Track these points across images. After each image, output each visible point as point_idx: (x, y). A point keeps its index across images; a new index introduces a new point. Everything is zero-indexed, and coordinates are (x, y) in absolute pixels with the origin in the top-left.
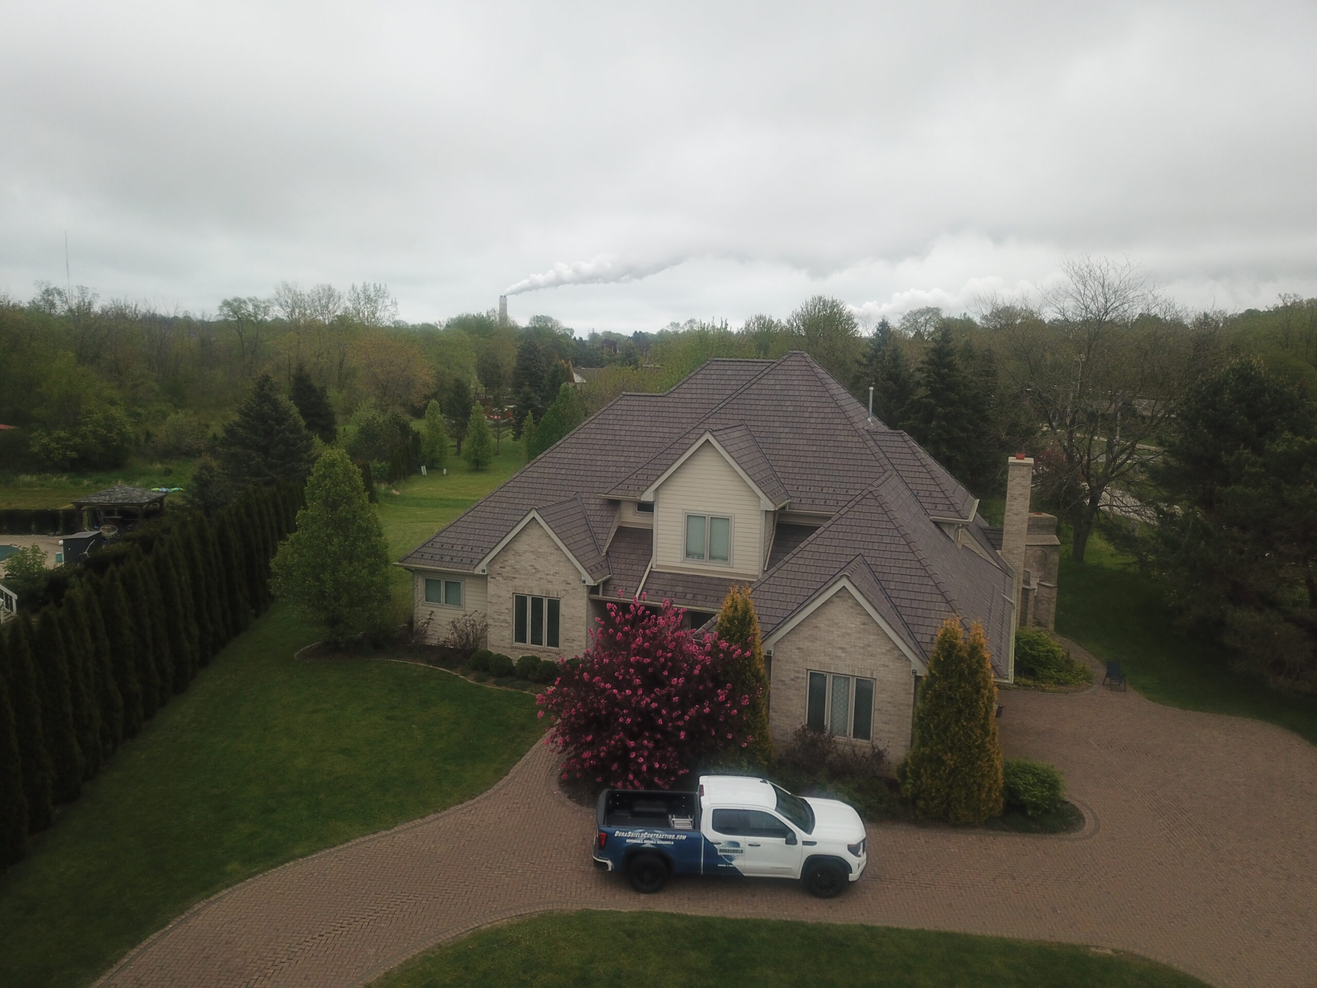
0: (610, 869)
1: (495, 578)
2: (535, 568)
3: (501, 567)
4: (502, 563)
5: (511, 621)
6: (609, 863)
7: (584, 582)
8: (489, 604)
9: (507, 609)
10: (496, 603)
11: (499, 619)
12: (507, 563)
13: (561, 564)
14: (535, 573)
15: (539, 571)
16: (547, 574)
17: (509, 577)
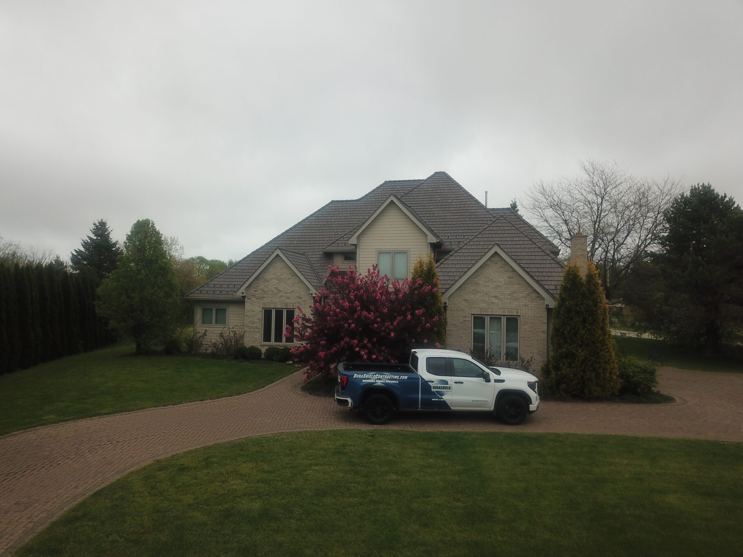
0: (350, 406)
1: (250, 299)
2: (278, 290)
3: (255, 291)
4: (255, 288)
5: (261, 327)
6: (349, 400)
7: (312, 294)
8: (246, 317)
9: (258, 319)
10: (251, 316)
11: (252, 327)
12: (259, 288)
13: (296, 285)
14: (278, 293)
15: (281, 291)
16: (286, 293)
17: (260, 297)
